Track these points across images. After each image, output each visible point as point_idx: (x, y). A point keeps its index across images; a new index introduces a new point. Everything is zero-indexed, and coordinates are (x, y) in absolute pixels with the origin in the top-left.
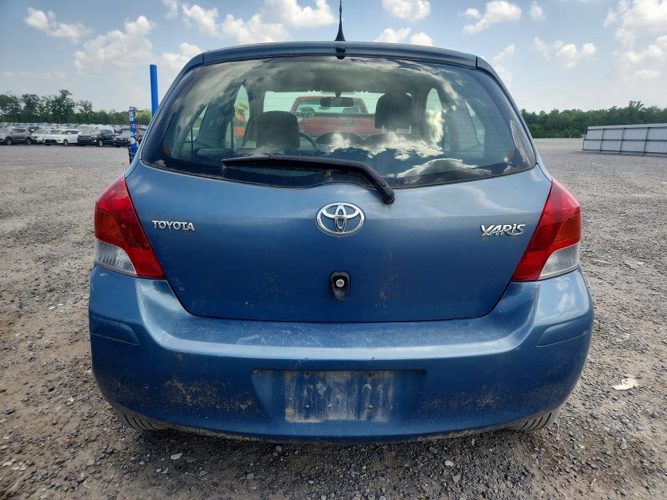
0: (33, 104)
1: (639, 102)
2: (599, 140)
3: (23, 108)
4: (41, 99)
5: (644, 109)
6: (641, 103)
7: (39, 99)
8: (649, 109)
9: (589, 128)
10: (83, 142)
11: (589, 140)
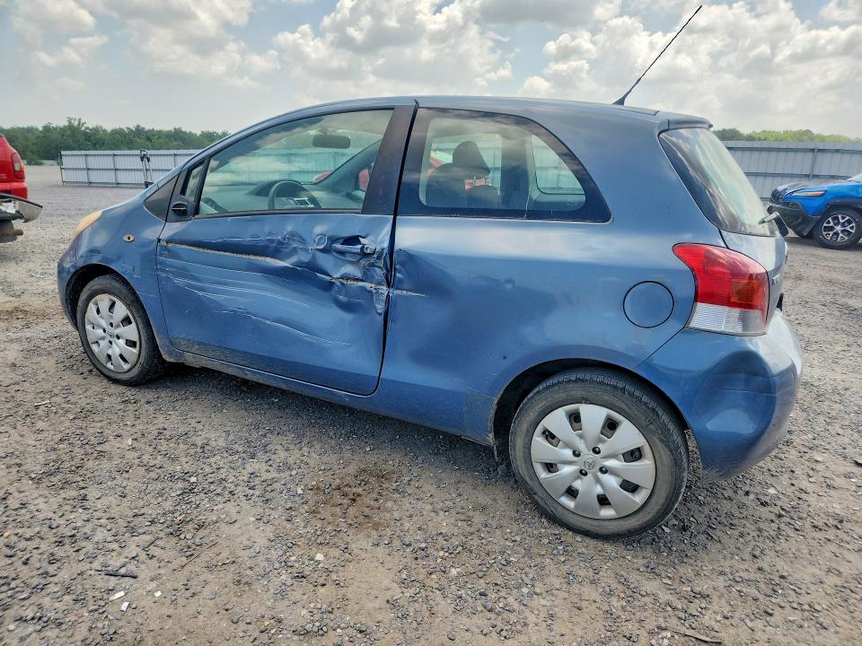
1: (80, 120)
2: (83, 169)
5: (87, 128)
6: (82, 122)
8: (93, 129)
9: (63, 153)
11: (68, 169)
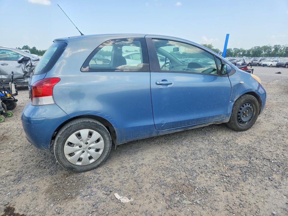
0: (278, 49)
3: (273, 51)
4: (282, 47)
7: (281, 47)
10: (279, 66)
